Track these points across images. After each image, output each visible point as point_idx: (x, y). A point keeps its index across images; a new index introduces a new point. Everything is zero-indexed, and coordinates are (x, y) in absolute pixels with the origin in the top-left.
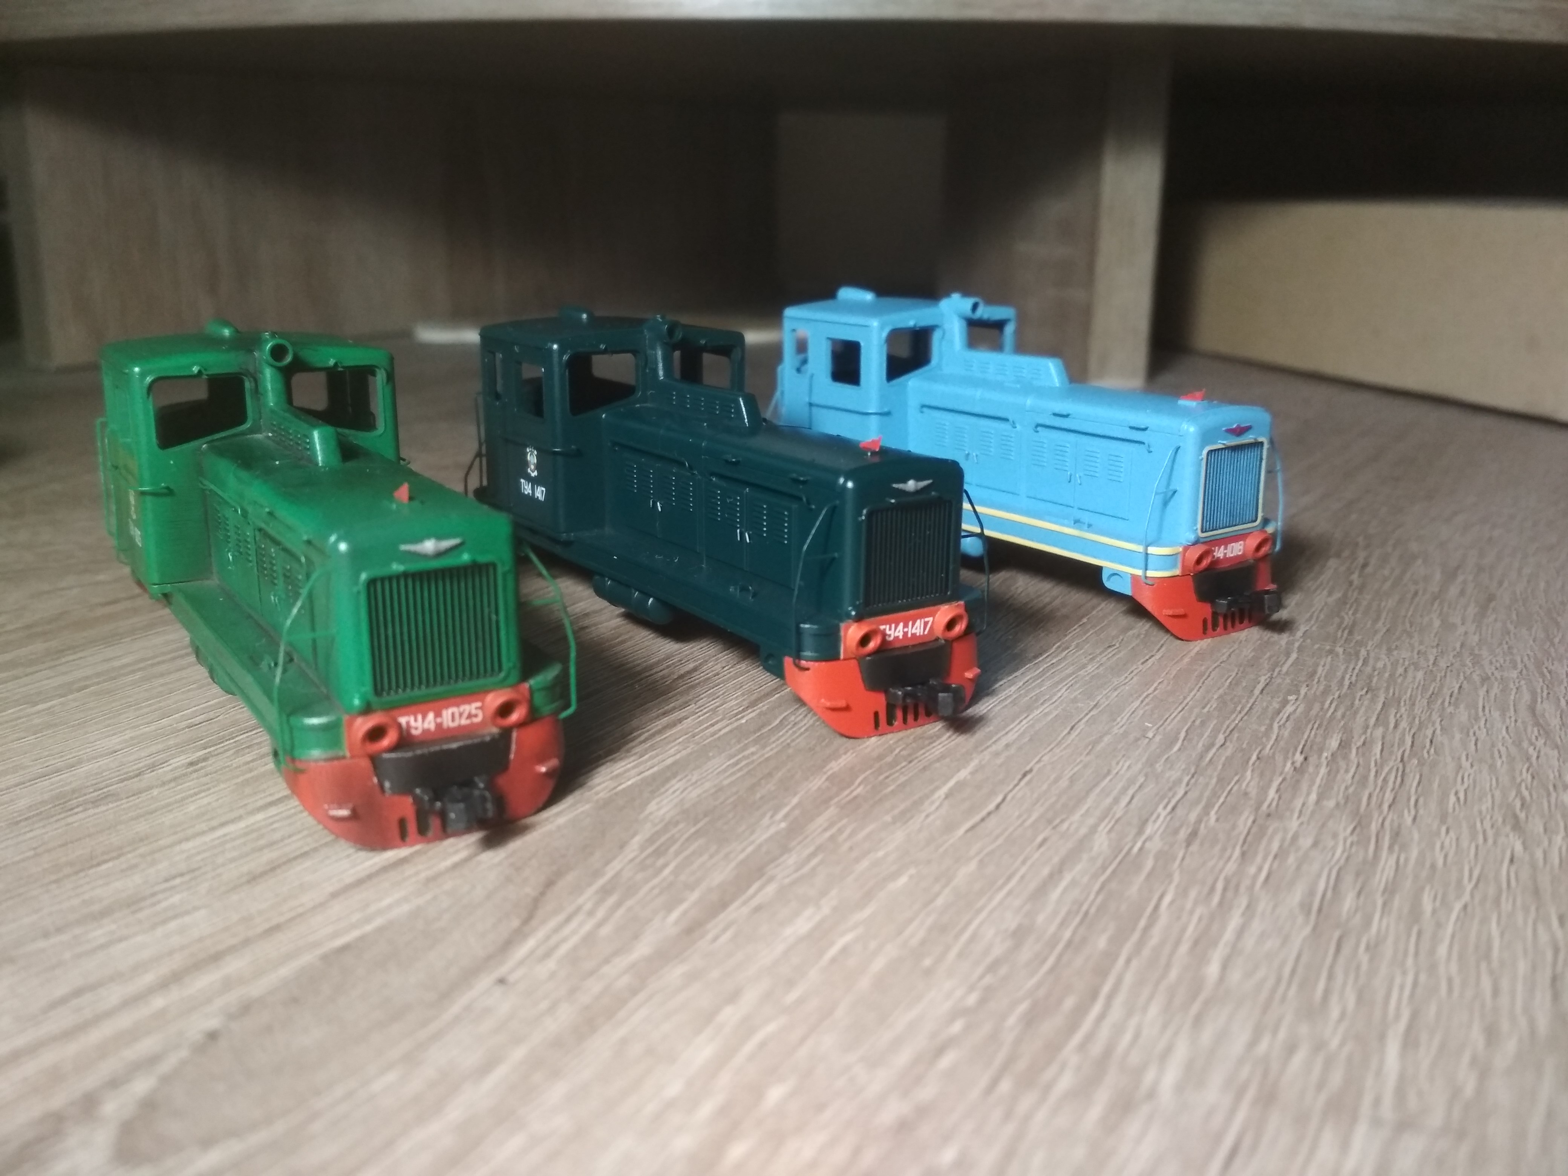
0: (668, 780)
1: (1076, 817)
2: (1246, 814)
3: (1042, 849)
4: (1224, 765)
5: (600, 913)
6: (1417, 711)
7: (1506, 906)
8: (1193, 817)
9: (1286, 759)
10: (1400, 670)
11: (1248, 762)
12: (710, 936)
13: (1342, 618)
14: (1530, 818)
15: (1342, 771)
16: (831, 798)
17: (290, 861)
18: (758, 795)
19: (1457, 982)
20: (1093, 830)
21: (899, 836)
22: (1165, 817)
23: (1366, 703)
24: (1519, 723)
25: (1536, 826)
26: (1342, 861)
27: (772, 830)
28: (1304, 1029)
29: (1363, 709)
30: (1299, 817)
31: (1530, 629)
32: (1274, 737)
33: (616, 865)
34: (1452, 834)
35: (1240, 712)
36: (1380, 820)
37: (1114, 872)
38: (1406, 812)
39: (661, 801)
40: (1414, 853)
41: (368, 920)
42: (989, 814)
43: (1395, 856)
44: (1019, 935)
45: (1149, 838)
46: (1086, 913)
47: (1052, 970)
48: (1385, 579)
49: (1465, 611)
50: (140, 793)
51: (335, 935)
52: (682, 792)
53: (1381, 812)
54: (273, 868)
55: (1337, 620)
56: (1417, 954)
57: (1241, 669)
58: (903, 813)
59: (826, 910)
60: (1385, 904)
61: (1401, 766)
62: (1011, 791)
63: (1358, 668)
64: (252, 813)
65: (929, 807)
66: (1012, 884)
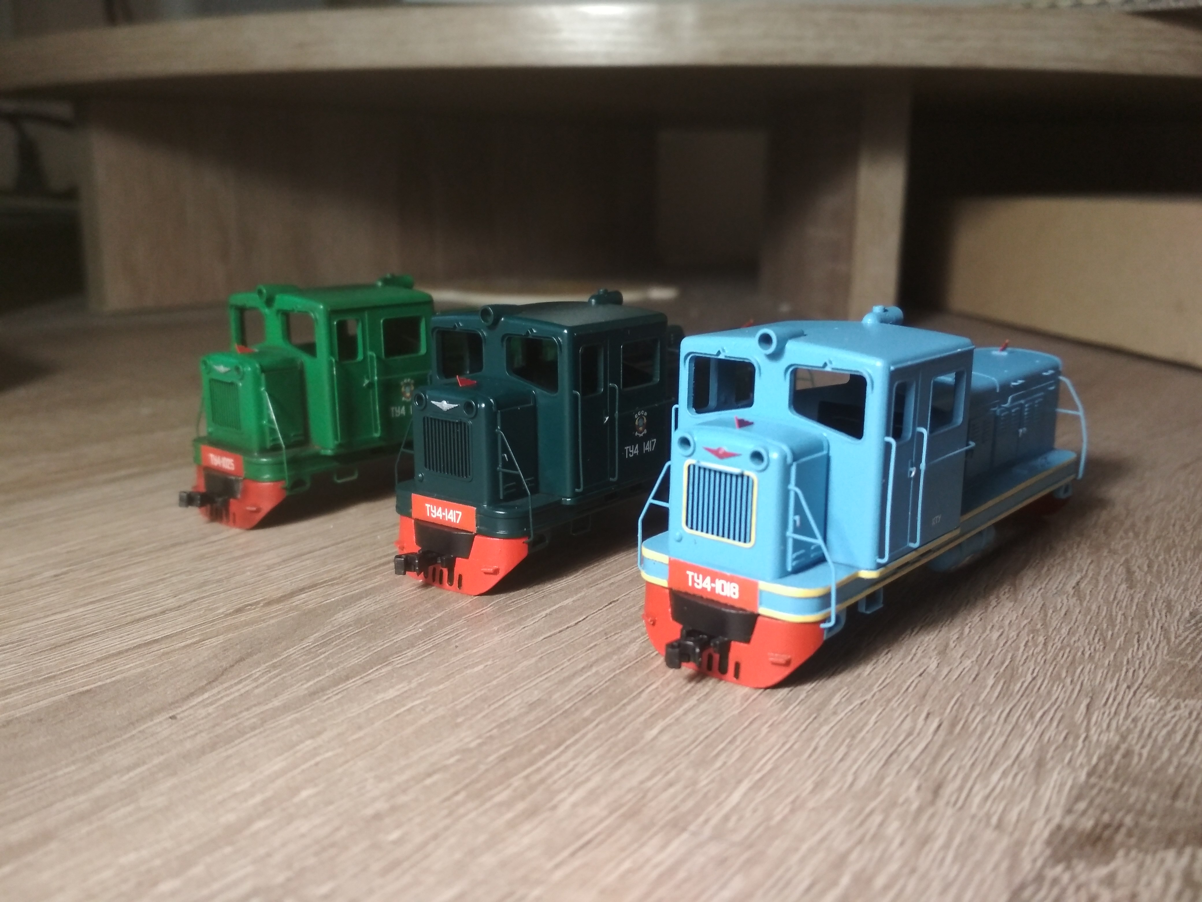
0: (361, 598)
1: (628, 632)
3: (590, 651)
7: (894, 704)
12: (324, 698)
14: (957, 647)
18: (417, 610)
19: (820, 749)
20: (633, 641)
21: (497, 639)
25: (958, 653)
27: (410, 634)
33: (291, 651)
37: (628, 668)
39: (348, 612)
41: (110, 676)
42: (567, 628)
44: (532, 706)
46: (590, 694)
47: (542, 728)
50: (15, 592)
51: (86, 684)
52: (366, 607)
54: (71, 642)
56: (804, 730)
58: (509, 625)
59: (413, 685)
62: (594, 613)
64: (77, 607)
65: (529, 622)
66: (553, 673)
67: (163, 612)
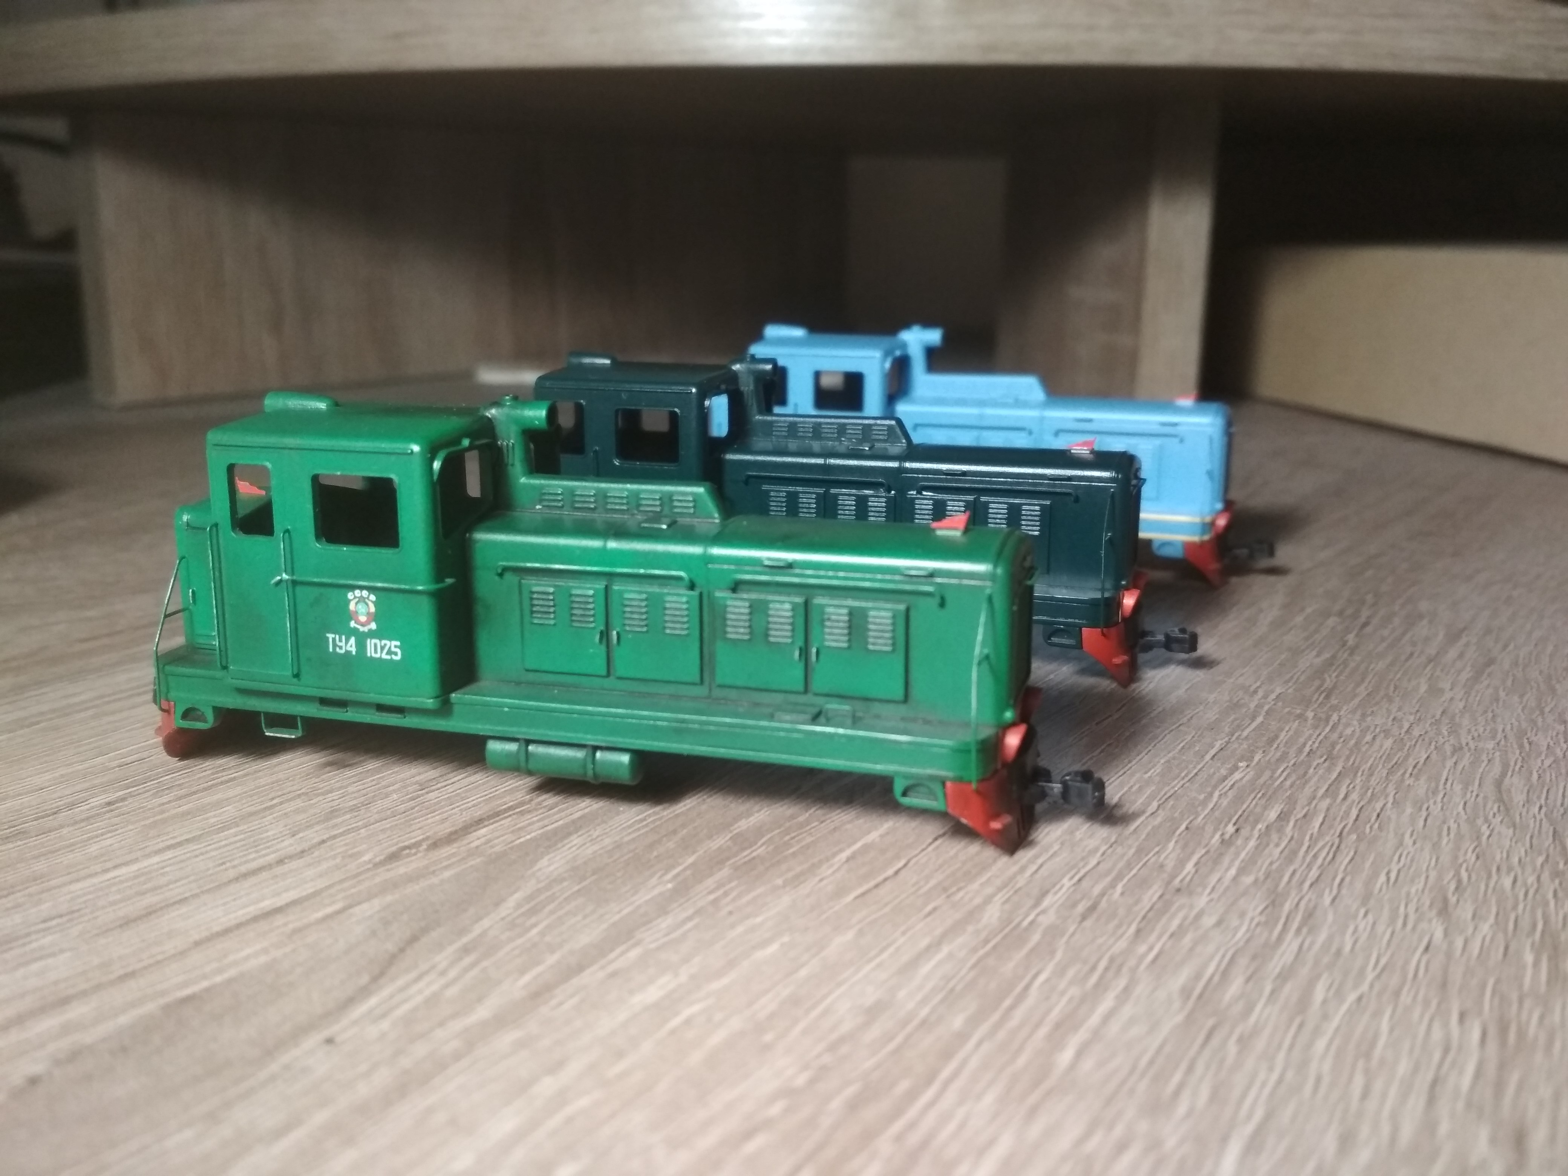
0: (570, 834)
1: (975, 886)
2: (1155, 887)
3: (929, 919)
4: (1148, 835)
5: (452, 974)
6: (1373, 781)
7: (1405, 998)
8: (1097, 890)
9: (1215, 830)
10: (1368, 738)
11: (1174, 833)
12: (554, 1002)
13: (1324, 681)
14: (1461, 903)
15: (1271, 845)
16: (728, 859)
17: (167, 906)
18: (655, 853)
19: (1326, 1080)
20: (988, 900)
21: (786, 900)
22: (1069, 889)
23: (1320, 772)
24: (1480, 799)
25: (1465, 911)
26: (1241, 944)
27: (656, 892)
28: (1143, 1126)
29: (1315, 779)
30: (1210, 894)
31: (1522, 696)
32: (1211, 806)
33: (486, 923)
34: (1370, 918)
35: (1183, 778)
36: (1296, 900)
37: (995, 947)
38: (1327, 891)
39: (555, 857)
40: (1322, 937)
41: (220, 971)
42: (886, 880)
43: (1300, 940)
44: (873, 1012)
45: (1044, 912)
46: (952, 990)
47: (897, 1051)
48: (1383, 639)
49: (1458, 675)
50: (50, 831)
51: (185, 985)
52: (578, 849)
53: (1301, 890)
54: (150, 913)
55: (1317, 683)
56: (1292, 1047)
57: (1199, 733)
58: (797, 877)
59: (683, 978)
60: (1273, 992)
61: (1337, 841)
62: (916, 856)
63: (1323, 734)
64: (148, 856)
65: (826, 871)
66: (885, 955)
67: (280, 862)
